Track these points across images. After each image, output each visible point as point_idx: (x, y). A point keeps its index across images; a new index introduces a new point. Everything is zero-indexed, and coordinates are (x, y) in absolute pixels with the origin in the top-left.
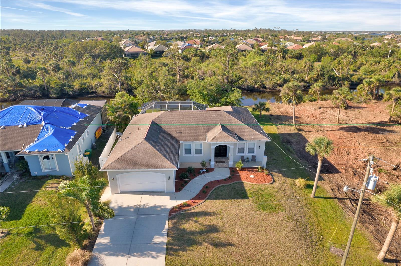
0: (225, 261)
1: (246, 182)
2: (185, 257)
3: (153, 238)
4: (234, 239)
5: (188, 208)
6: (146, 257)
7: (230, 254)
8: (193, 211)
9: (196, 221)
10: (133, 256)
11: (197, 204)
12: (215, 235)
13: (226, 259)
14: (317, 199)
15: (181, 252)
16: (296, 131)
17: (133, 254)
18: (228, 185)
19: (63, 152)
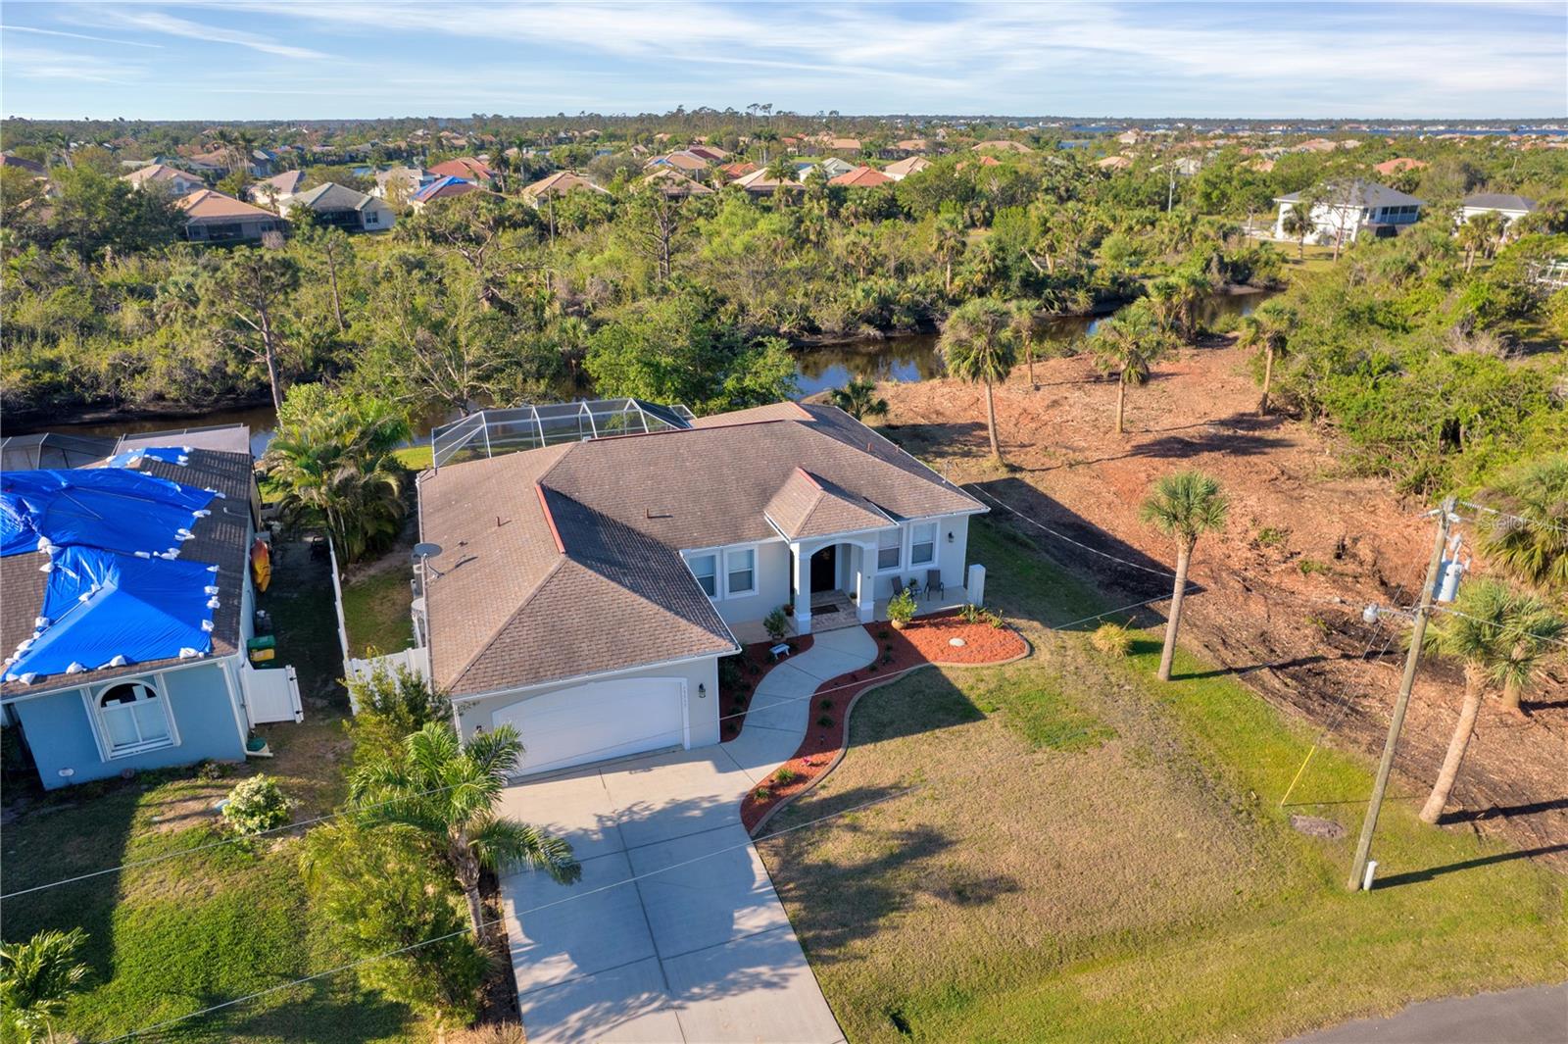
0: (1014, 936)
1: (949, 664)
2: (880, 958)
3: (731, 920)
4: (1009, 861)
5: (800, 788)
6: (742, 991)
7: (1020, 909)
8: (824, 794)
9: (854, 828)
10: (693, 998)
11: (826, 769)
12: (943, 859)
13: (1015, 930)
14: (1180, 684)
15: (858, 944)
16: (1003, 474)
17: (687, 994)
18: (892, 685)
19: (207, 656)
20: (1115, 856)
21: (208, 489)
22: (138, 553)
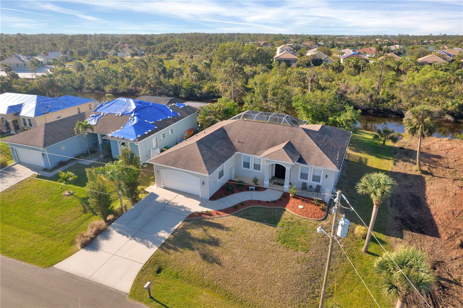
0: (203, 273)
1: (289, 211)
2: (172, 257)
3: (159, 231)
4: (226, 258)
5: (209, 217)
6: (143, 244)
7: (212, 269)
8: (213, 221)
9: (205, 230)
10: (135, 239)
11: (219, 216)
12: (211, 248)
13: (205, 272)
15: (172, 251)
17: (135, 238)
18: (266, 208)
19: (134, 141)
20: (252, 275)
21: (178, 113)
22: (145, 120)
